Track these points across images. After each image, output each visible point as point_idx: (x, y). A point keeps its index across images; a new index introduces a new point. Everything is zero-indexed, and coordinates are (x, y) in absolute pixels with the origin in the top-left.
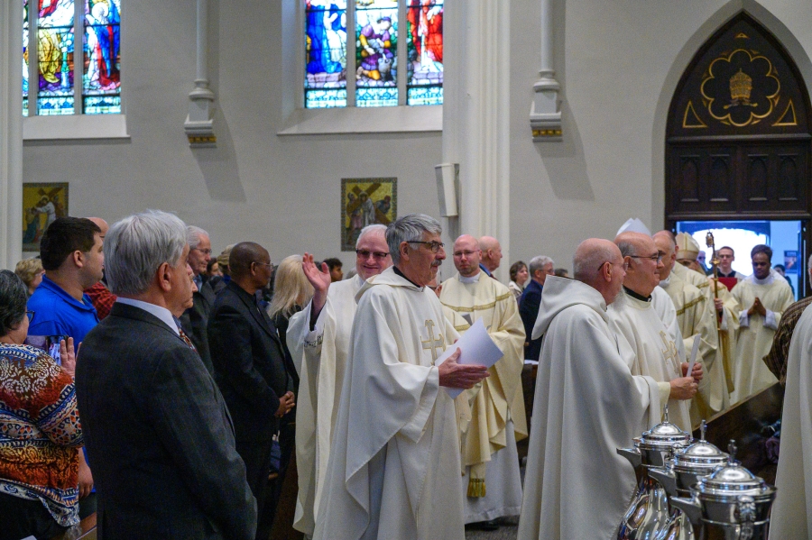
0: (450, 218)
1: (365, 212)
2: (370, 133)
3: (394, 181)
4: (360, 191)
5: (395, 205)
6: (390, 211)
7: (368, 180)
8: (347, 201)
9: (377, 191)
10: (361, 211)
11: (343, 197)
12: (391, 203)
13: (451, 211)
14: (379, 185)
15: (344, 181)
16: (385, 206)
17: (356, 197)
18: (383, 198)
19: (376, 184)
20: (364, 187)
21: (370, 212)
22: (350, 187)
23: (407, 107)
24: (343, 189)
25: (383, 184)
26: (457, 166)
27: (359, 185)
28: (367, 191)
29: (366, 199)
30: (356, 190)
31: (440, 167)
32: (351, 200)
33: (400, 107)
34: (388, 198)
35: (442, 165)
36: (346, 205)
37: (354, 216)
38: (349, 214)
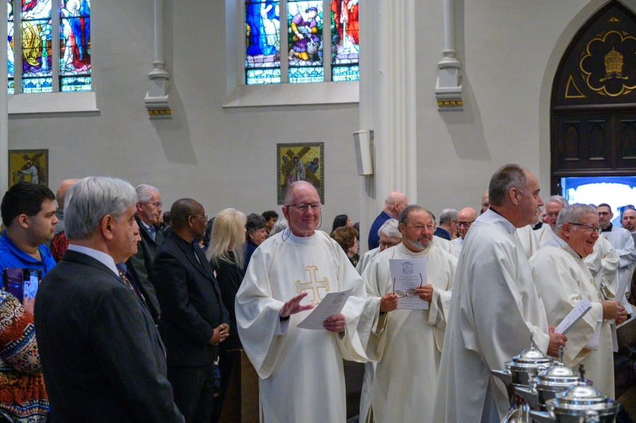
0: (366, 176)
1: (297, 171)
2: (300, 105)
3: (321, 145)
4: (293, 154)
5: (322, 165)
6: (319, 170)
7: (300, 145)
8: (282, 162)
9: (307, 154)
10: (294, 171)
11: (279, 159)
12: (319, 164)
13: (367, 171)
14: (309, 149)
15: (279, 146)
16: (314, 166)
17: (290, 159)
18: (312, 160)
19: (306, 148)
20: (296, 151)
21: (301, 171)
22: (284, 151)
23: (332, 83)
24: (279, 152)
25: (312, 148)
26: (371, 132)
27: (292, 149)
28: (298, 154)
29: (298, 161)
30: (290, 153)
31: (358, 134)
32: (285, 162)
33: (326, 83)
34: (316, 160)
35: (359, 132)
36: (281, 166)
37: (288, 175)
38: (283, 173)
